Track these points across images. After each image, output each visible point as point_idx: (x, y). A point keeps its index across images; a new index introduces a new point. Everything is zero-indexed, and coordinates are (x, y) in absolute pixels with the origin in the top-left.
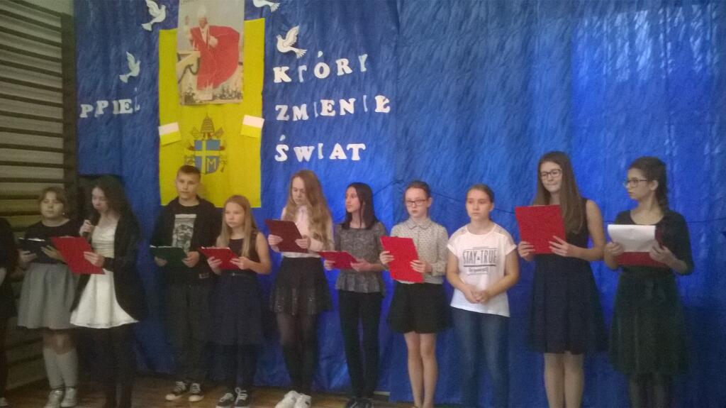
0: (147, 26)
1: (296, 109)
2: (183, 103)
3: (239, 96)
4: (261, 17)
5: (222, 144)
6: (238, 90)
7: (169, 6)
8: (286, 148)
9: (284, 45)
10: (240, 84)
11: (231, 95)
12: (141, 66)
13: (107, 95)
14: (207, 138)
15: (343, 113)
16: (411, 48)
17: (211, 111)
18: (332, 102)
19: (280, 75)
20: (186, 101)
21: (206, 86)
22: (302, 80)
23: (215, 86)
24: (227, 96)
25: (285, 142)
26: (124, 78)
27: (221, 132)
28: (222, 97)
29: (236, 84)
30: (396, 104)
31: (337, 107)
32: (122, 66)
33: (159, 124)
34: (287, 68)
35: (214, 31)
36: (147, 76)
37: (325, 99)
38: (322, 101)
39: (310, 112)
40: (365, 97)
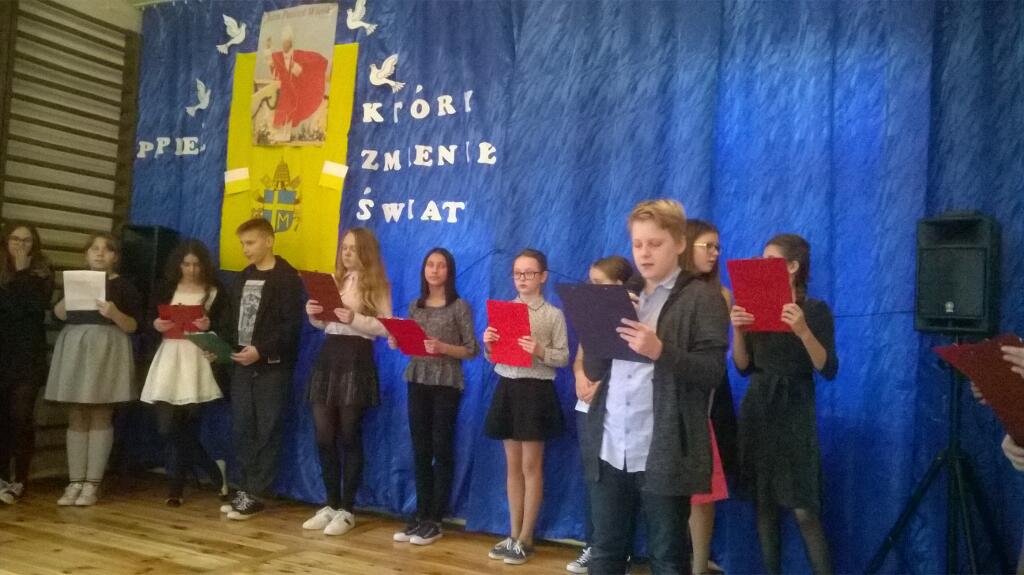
0: (223, 49)
1: (388, 156)
2: (256, 142)
3: (320, 137)
4: (354, 41)
5: (297, 197)
6: (321, 130)
7: (251, 24)
8: (371, 204)
9: (378, 77)
10: (322, 123)
11: (312, 136)
12: (212, 97)
13: (171, 132)
14: (280, 188)
15: (441, 163)
16: (528, 84)
17: (288, 154)
18: (430, 149)
19: (371, 113)
20: (259, 141)
21: (284, 124)
22: (396, 120)
23: (294, 125)
24: (307, 136)
25: (369, 197)
26: (191, 111)
27: (297, 181)
28: (301, 138)
29: (318, 121)
30: (504, 154)
31: (434, 156)
32: (191, 97)
33: (225, 170)
34: (379, 105)
35: (299, 56)
36: (216, 109)
37: (421, 144)
38: (417, 147)
39: (403, 161)
40: (468, 143)
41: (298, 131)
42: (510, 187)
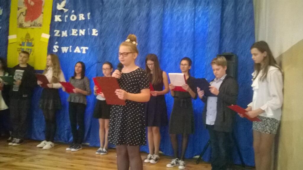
1: (63, 32)
2: (19, 26)
3: (41, 25)
5: (33, 44)
6: (41, 23)
8: (58, 47)
9: (60, 7)
10: (41, 21)
11: (38, 25)
14: (27, 41)
15: (80, 35)
16: (108, 11)
17: (29, 31)
18: (77, 30)
19: (57, 18)
21: (28, 21)
22: (66, 21)
23: (32, 21)
24: (36, 25)
25: (57, 45)
27: (33, 39)
28: (34, 25)
30: (100, 33)
31: (78, 32)
33: (8, 35)
34: (60, 16)
36: (5, 15)
37: (74, 29)
38: (72, 29)
39: (68, 34)
40: (89, 29)
41: (33, 23)
42: (102, 43)
